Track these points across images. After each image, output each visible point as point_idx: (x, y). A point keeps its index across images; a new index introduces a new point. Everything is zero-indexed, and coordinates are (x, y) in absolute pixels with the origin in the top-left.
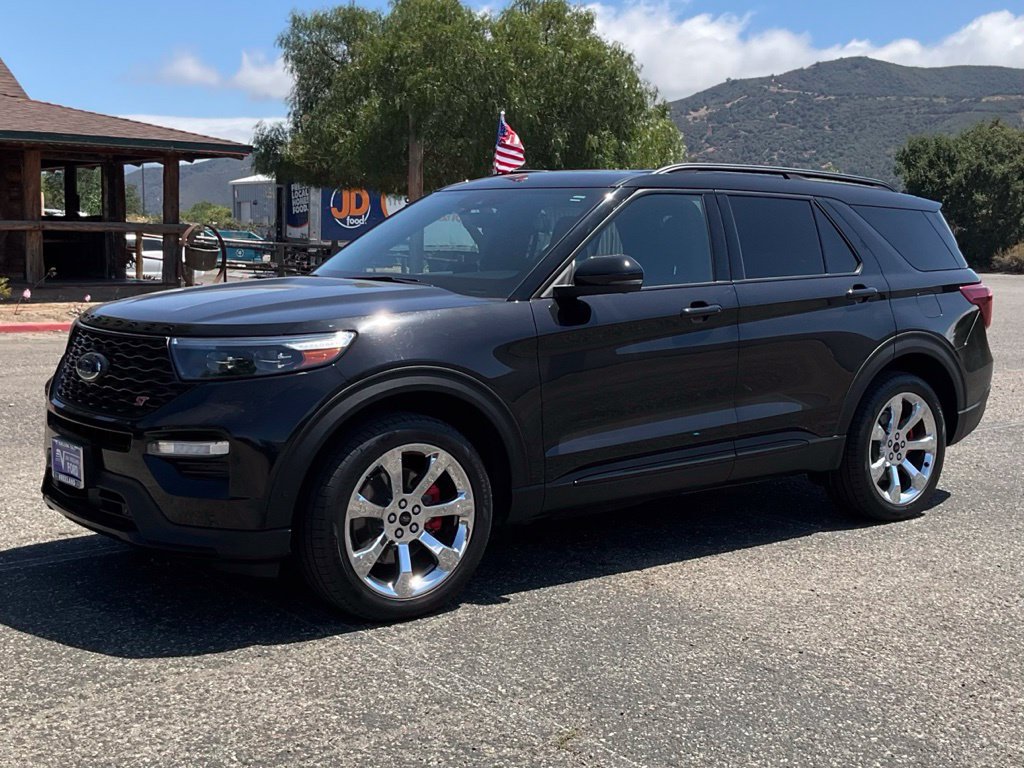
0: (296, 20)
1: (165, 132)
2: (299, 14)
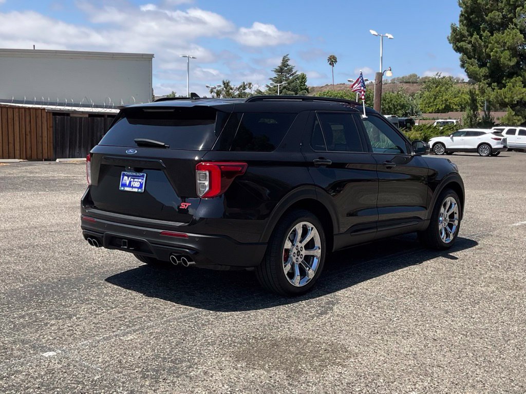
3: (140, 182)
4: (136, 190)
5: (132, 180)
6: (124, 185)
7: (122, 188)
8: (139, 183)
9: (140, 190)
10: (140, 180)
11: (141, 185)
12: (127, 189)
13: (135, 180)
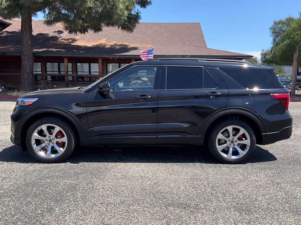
0: (275, 22)
1: (231, 53)
2: (276, 21)
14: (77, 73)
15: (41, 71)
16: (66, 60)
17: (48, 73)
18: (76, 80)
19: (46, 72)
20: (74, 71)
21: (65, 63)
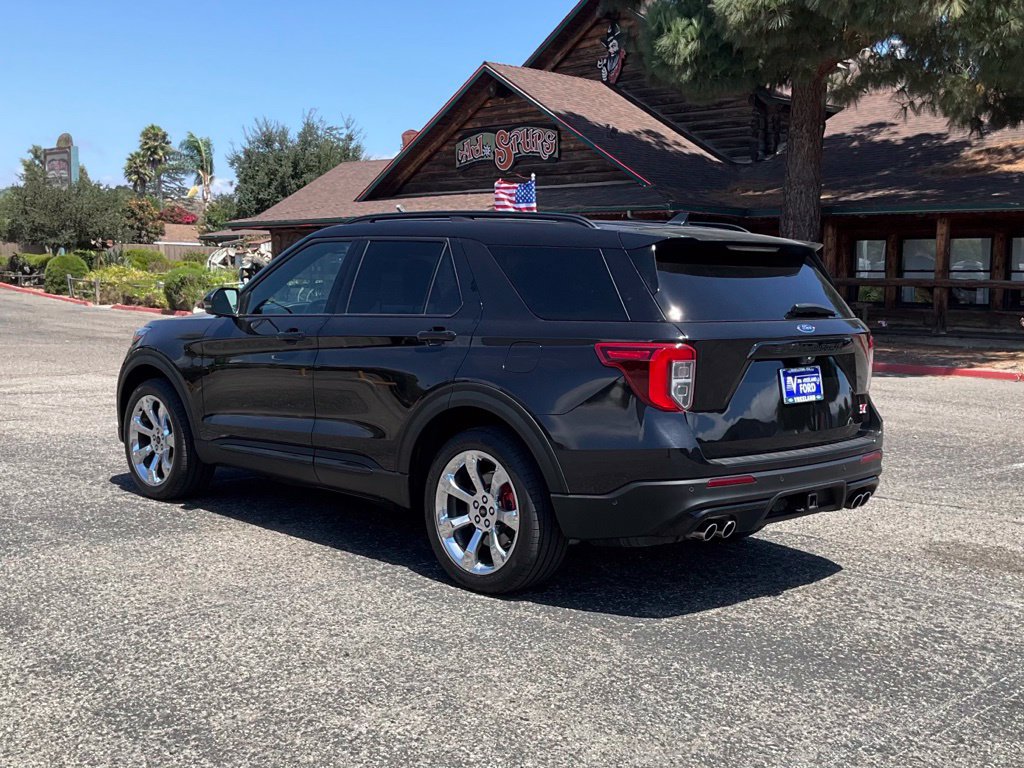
3: (815, 383)
4: (812, 398)
5: (800, 381)
6: (790, 394)
7: (791, 400)
8: (813, 384)
9: (819, 397)
10: (814, 379)
11: (818, 387)
12: (799, 400)
13: (805, 380)
14: (1008, 277)
15: (883, 269)
16: (942, 229)
17: (907, 275)
18: (998, 303)
19: (900, 271)
20: (998, 268)
21: (939, 237)
